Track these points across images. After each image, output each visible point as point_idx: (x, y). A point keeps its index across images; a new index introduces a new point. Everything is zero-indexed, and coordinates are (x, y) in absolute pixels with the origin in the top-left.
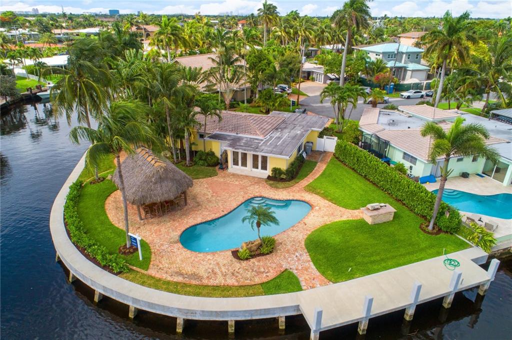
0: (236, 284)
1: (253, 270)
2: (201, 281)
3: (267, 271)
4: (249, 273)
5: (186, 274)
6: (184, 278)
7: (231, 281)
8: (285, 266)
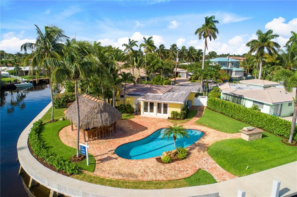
0: (165, 179)
1: (175, 170)
2: (137, 178)
3: (186, 170)
4: (173, 172)
5: (124, 174)
6: (123, 176)
7: (161, 178)
8: (198, 167)
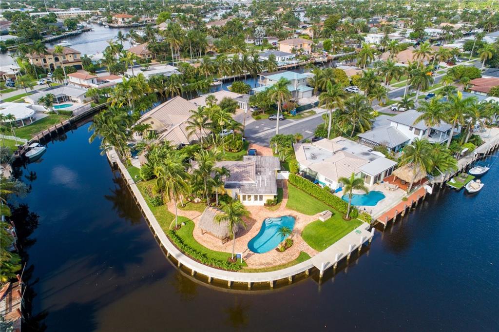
0: (286, 262)
1: (289, 255)
2: (273, 265)
3: (294, 254)
5: (265, 264)
8: (300, 250)
